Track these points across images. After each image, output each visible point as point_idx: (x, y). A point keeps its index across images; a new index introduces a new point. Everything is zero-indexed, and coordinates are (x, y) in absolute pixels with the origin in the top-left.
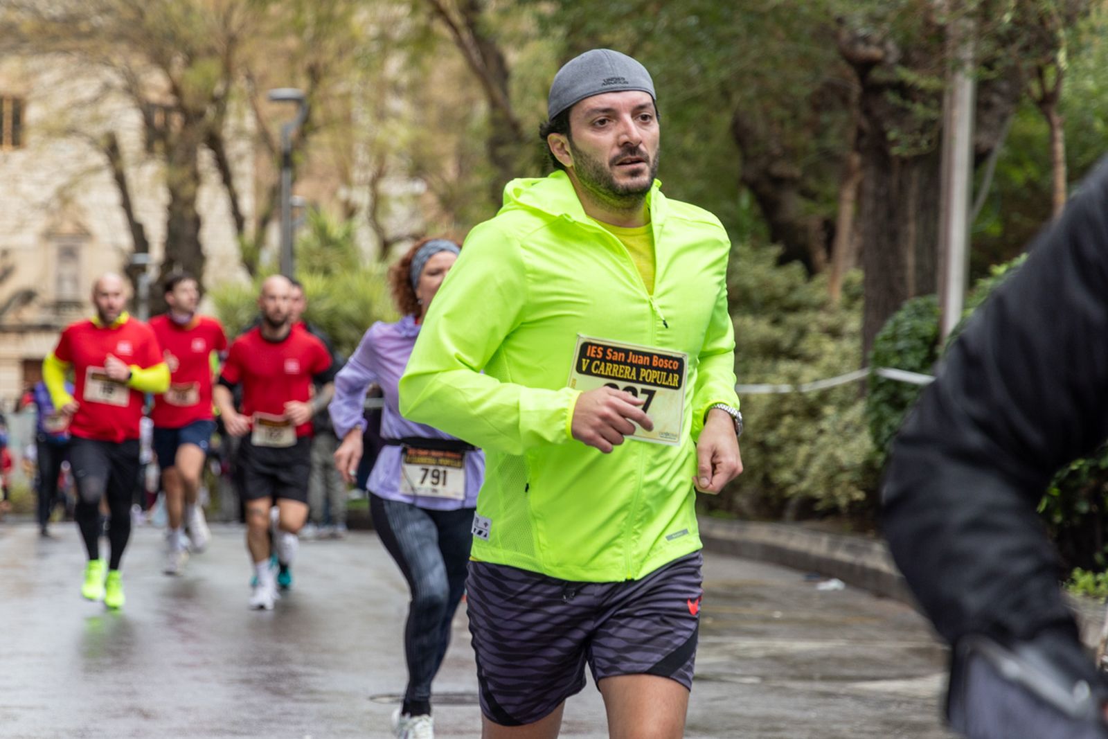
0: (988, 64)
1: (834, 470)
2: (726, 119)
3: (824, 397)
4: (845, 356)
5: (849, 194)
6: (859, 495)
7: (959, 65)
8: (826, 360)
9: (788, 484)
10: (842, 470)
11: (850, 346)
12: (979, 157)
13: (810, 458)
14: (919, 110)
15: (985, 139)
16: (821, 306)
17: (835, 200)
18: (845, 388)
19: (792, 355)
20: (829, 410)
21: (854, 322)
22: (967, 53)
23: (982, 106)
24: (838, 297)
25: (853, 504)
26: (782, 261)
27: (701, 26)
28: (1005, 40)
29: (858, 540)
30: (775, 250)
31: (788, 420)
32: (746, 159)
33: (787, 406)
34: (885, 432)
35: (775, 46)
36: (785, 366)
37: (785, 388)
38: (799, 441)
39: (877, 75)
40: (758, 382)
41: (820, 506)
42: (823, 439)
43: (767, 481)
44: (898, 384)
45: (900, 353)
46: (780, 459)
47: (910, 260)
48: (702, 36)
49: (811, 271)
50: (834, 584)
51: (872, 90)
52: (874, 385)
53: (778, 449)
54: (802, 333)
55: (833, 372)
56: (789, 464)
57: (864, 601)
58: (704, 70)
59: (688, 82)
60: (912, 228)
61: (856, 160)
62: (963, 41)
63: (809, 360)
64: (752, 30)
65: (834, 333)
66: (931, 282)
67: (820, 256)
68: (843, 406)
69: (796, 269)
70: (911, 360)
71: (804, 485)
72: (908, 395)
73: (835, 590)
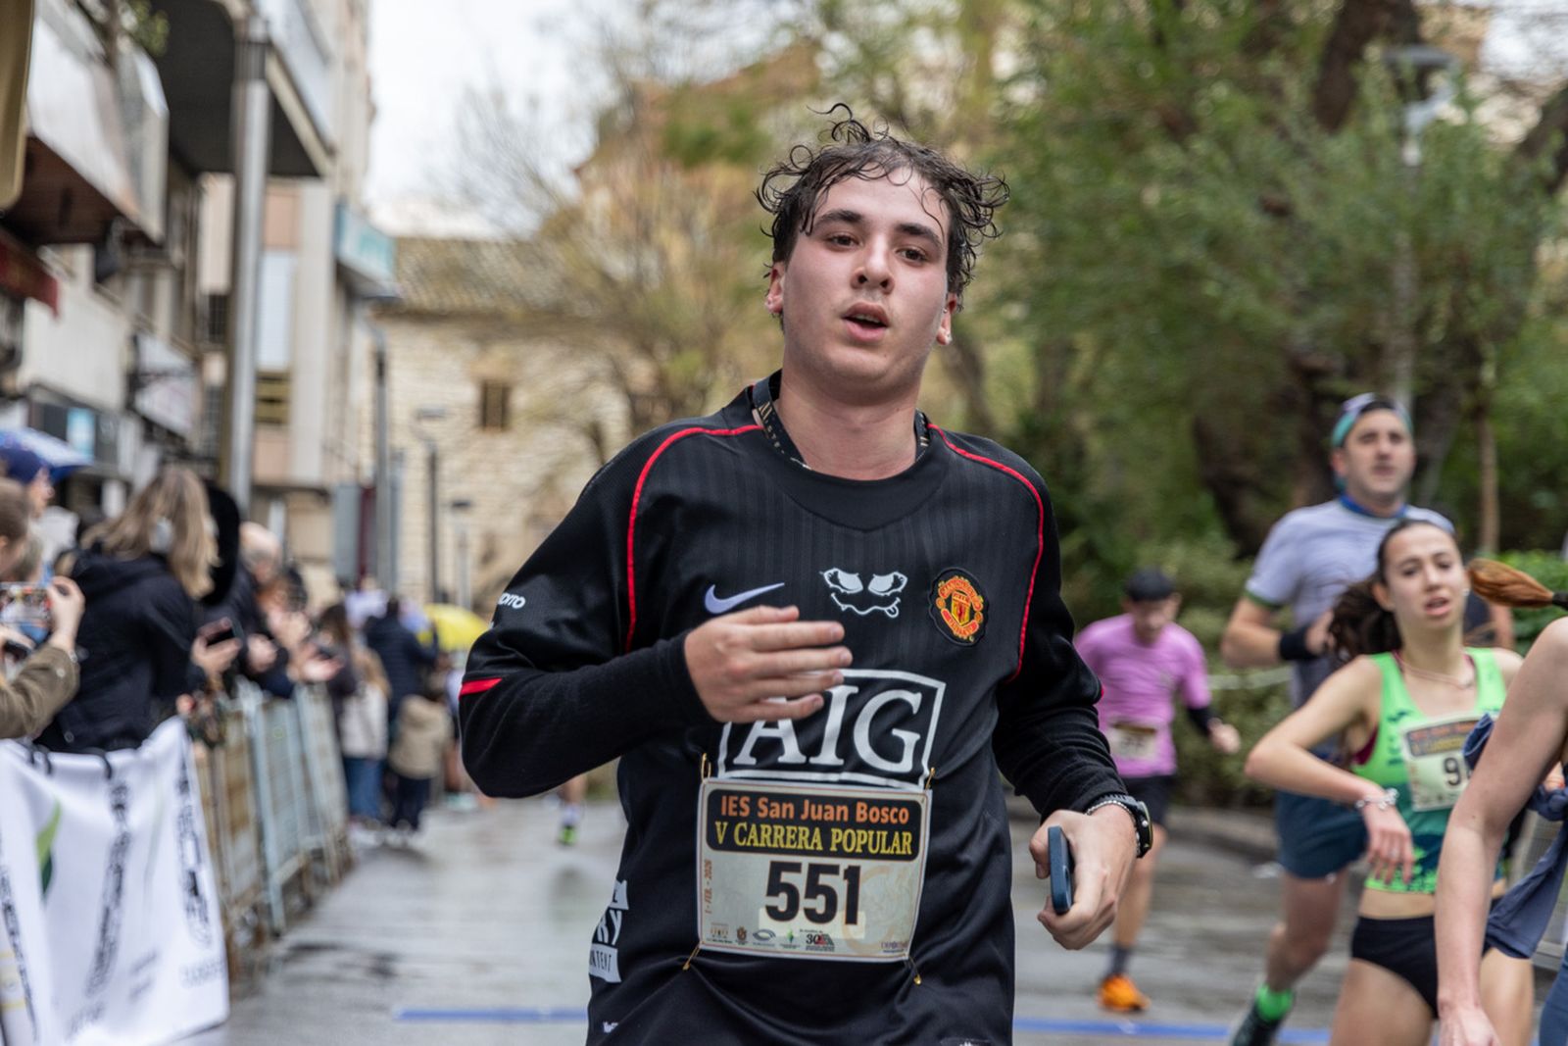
2: (1184, 421)
5: (1301, 494)
7: (1394, 376)
15: (1427, 449)
23: (1420, 416)
30: (1231, 548)
32: (1204, 458)
37: (1233, 683)
39: (1321, 385)
48: (1164, 342)
51: (1318, 398)
58: (1161, 375)
62: (1399, 353)
64: (1207, 338)
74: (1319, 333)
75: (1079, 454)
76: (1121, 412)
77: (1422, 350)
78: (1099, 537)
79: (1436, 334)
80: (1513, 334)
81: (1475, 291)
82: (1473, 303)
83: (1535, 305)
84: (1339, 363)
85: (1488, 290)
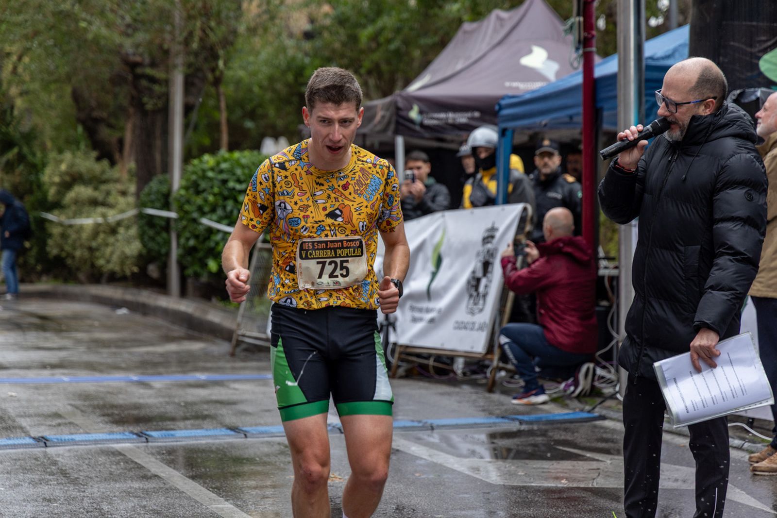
0: (189, 65)
1: (124, 258)
2: (68, 90)
3: (119, 224)
4: (128, 204)
5: (129, 126)
6: (135, 269)
7: (175, 66)
8: (119, 207)
9: (102, 266)
10: (127, 257)
11: (131, 199)
12: (188, 109)
13: (112, 253)
14: (157, 88)
15: (191, 100)
16: (117, 181)
17: (122, 129)
18: (129, 219)
19: (104, 204)
20: (121, 230)
21: (132, 188)
22: (180, 60)
23: (189, 84)
24: (125, 176)
25: (133, 274)
26: (99, 159)
27: (55, 45)
28: (196, 54)
29: (135, 291)
30: (94, 154)
31: (102, 236)
32: (79, 109)
33: (101, 228)
34: (146, 238)
35: (91, 55)
36: (100, 210)
37: (100, 220)
38: (107, 245)
39: (139, 71)
40: (88, 217)
41: (118, 276)
42: (119, 244)
43: (93, 266)
44: (151, 217)
45: (152, 202)
46: (98, 254)
47: (158, 157)
48: (57, 50)
49: (113, 163)
50: (123, 311)
51: (137, 77)
52: (141, 216)
53: (97, 249)
54: (108, 193)
55: (122, 211)
56: (103, 256)
57: (138, 317)
58: (57, 67)
59: (50, 73)
60: (158, 143)
61: (131, 110)
62: (177, 54)
63: (111, 206)
64: (79, 47)
65: (124, 193)
66: (166, 168)
67: (117, 156)
68: (128, 228)
69: (105, 163)
70: (158, 204)
71: (110, 266)
72: (157, 221)
73: (125, 314)
74: (137, 46)
75: (12, 107)
76: (36, 86)
77: (188, 53)
78: (25, 150)
79: (195, 45)
80: (232, 44)
81: (213, 24)
82: (211, 29)
83: (242, 29)
84: (147, 60)
85: (219, 23)
